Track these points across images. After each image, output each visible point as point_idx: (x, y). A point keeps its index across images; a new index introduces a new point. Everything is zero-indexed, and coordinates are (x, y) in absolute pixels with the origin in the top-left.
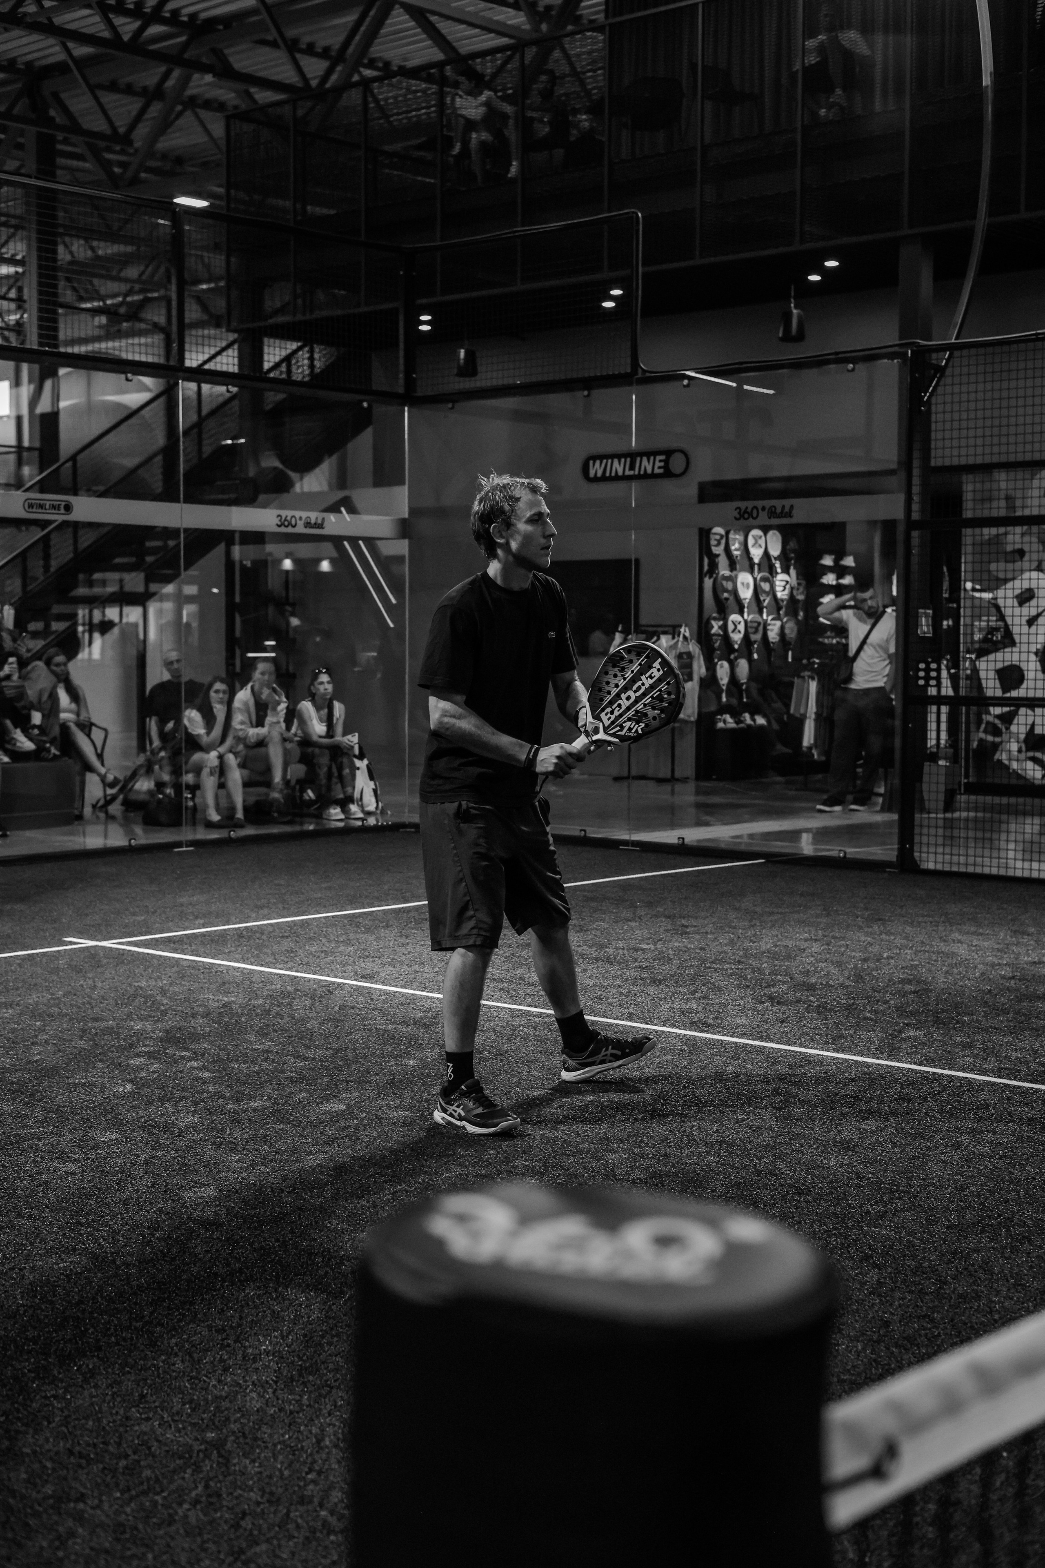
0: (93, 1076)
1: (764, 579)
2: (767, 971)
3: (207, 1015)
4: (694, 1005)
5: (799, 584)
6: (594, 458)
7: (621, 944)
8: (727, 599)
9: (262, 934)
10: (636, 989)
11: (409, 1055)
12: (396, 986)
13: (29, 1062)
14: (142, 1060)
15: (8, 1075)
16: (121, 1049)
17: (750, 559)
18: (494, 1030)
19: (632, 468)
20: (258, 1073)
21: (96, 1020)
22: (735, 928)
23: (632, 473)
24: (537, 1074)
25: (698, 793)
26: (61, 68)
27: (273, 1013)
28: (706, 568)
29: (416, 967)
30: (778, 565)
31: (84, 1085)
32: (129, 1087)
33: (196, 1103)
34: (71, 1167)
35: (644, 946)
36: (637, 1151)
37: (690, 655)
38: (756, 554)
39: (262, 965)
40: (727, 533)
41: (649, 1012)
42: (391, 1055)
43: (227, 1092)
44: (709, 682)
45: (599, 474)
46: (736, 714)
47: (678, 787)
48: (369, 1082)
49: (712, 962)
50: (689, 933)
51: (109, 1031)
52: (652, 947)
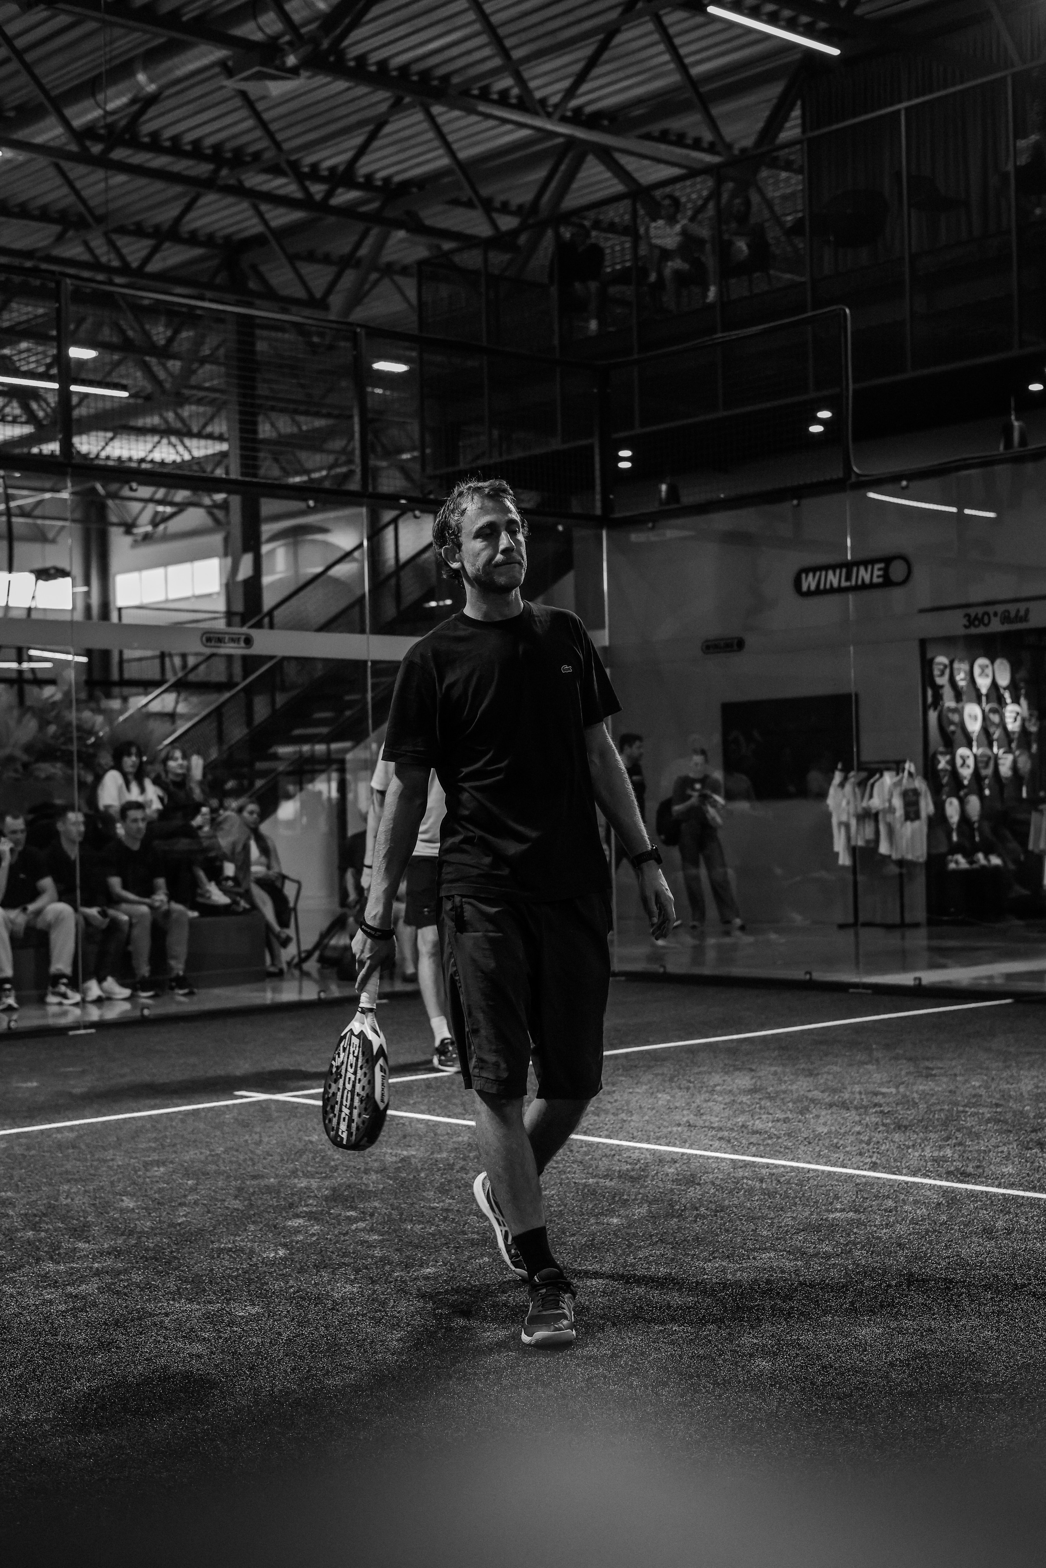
0: (242, 1240)
1: (994, 711)
2: (1032, 1115)
3: (382, 1170)
4: (949, 1152)
5: (1031, 715)
6: (807, 570)
7: (857, 1088)
8: (953, 732)
9: (453, 1084)
10: (878, 1137)
11: (611, 1212)
12: (600, 1136)
13: (172, 1225)
14: (301, 1221)
15: (144, 1239)
16: (278, 1209)
17: (978, 691)
18: (713, 1184)
19: (848, 578)
20: (433, 1235)
21: (254, 1177)
22: (987, 1069)
23: (848, 584)
24: (765, 1233)
25: (930, 937)
26: (258, 241)
27: (457, 1167)
28: (930, 700)
29: (623, 1116)
30: (1007, 695)
31: (230, 1250)
32: (281, 1253)
33: (357, 1271)
34: (198, 1348)
35: (884, 1090)
36: (894, 1325)
37: (916, 793)
38: (984, 684)
39: (449, 1117)
40: (952, 662)
41: (895, 1160)
42: (591, 1213)
43: (396, 1257)
44: (938, 820)
45: (813, 587)
46: (969, 856)
47: (909, 933)
48: (564, 1244)
49: (965, 1106)
50: (935, 1075)
51: (269, 1189)
52: (894, 1090)
